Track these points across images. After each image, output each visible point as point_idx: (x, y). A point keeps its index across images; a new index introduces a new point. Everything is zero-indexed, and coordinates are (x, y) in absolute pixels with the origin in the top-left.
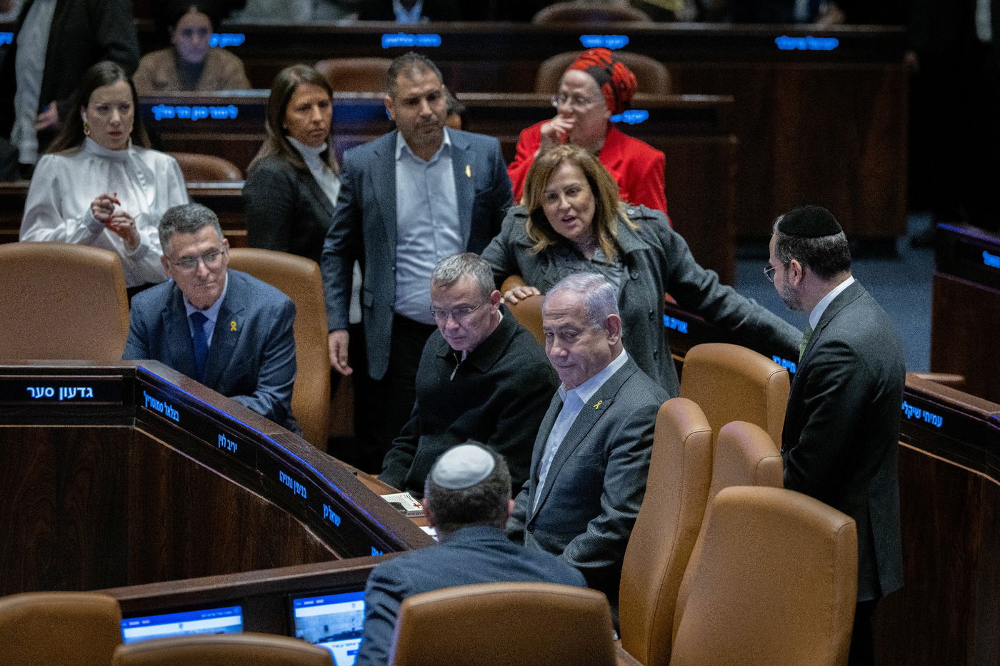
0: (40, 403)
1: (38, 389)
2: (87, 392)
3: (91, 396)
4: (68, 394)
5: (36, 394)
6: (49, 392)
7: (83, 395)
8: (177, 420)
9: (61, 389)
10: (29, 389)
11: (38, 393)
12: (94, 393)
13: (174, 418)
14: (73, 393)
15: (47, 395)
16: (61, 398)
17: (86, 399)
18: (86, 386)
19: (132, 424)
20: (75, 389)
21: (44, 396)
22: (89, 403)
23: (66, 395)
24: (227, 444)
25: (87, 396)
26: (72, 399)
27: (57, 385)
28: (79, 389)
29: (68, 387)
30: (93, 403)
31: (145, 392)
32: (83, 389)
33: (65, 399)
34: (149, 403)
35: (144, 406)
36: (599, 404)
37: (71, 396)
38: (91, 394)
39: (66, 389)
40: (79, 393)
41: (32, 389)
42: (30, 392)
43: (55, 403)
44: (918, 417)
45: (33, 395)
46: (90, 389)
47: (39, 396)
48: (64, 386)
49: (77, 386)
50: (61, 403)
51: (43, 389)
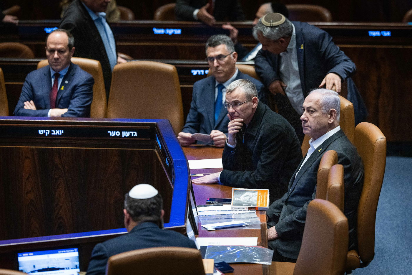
0: (114, 138)
1: (113, 132)
2: (134, 134)
4: (126, 135)
5: (112, 134)
6: (118, 134)
8: (161, 149)
9: (123, 132)
10: (109, 132)
11: (113, 134)
14: (128, 134)
16: (123, 137)
18: (134, 131)
19: (155, 149)
20: (129, 132)
21: (116, 135)
22: (135, 139)
23: (125, 135)
25: (134, 136)
26: (128, 137)
27: (121, 130)
28: (131, 132)
30: (138, 139)
31: (157, 135)
32: (132, 133)
33: (125, 137)
34: (157, 140)
36: (320, 150)
38: (136, 135)
39: (125, 132)
40: (131, 134)
41: (111, 132)
42: (109, 133)
43: (121, 139)
45: (111, 135)
46: (135, 133)
47: (113, 135)
50: (123, 139)
51: (115, 132)
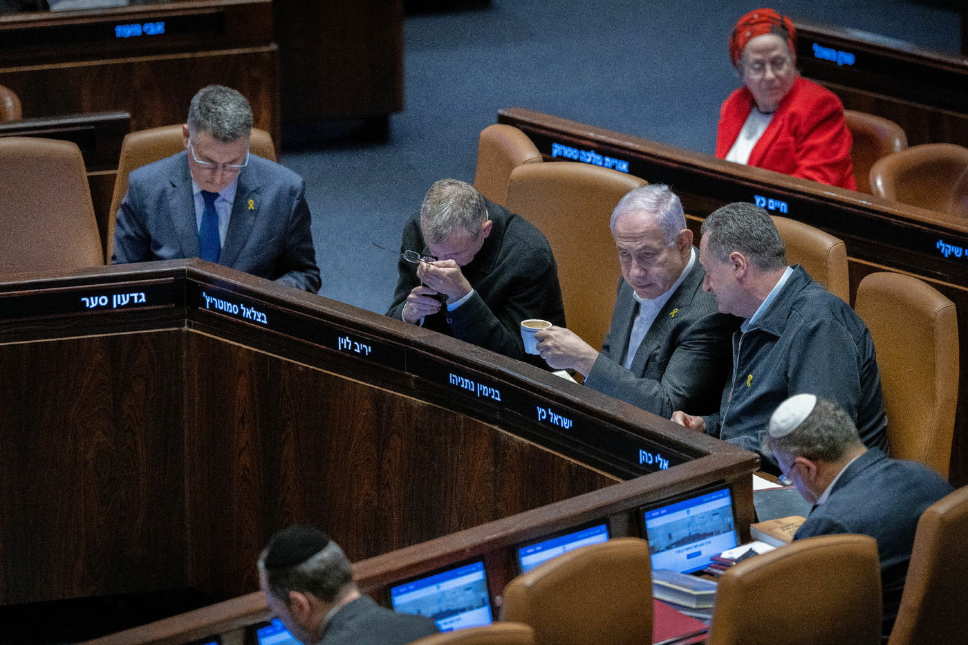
0: (95, 313)
1: (92, 298)
2: (139, 297)
3: (144, 301)
4: (122, 301)
5: (90, 304)
6: (103, 301)
7: (136, 301)
8: (265, 322)
9: (115, 297)
10: (83, 299)
11: (92, 302)
12: (146, 298)
13: (259, 320)
14: (126, 300)
15: (101, 304)
16: (115, 306)
17: (139, 305)
18: (139, 292)
19: (183, 325)
20: (128, 295)
21: (99, 305)
22: (143, 308)
23: (119, 303)
24: (354, 347)
25: (140, 301)
26: (125, 306)
27: (110, 293)
28: (131, 295)
29: (121, 294)
30: (148, 308)
31: (204, 294)
32: (135, 295)
34: (212, 305)
35: (205, 307)
37: (125, 303)
38: (143, 299)
39: (119, 296)
40: (132, 299)
41: (87, 300)
42: (85, 302)
43: (110, 311)
44: (959, 256)
45: (88, 305)
46: (142, 294)
47: (93, 305)
48: (117, 294)
49: (130, 293)
50: (116, 310)
51: (96, 298)
